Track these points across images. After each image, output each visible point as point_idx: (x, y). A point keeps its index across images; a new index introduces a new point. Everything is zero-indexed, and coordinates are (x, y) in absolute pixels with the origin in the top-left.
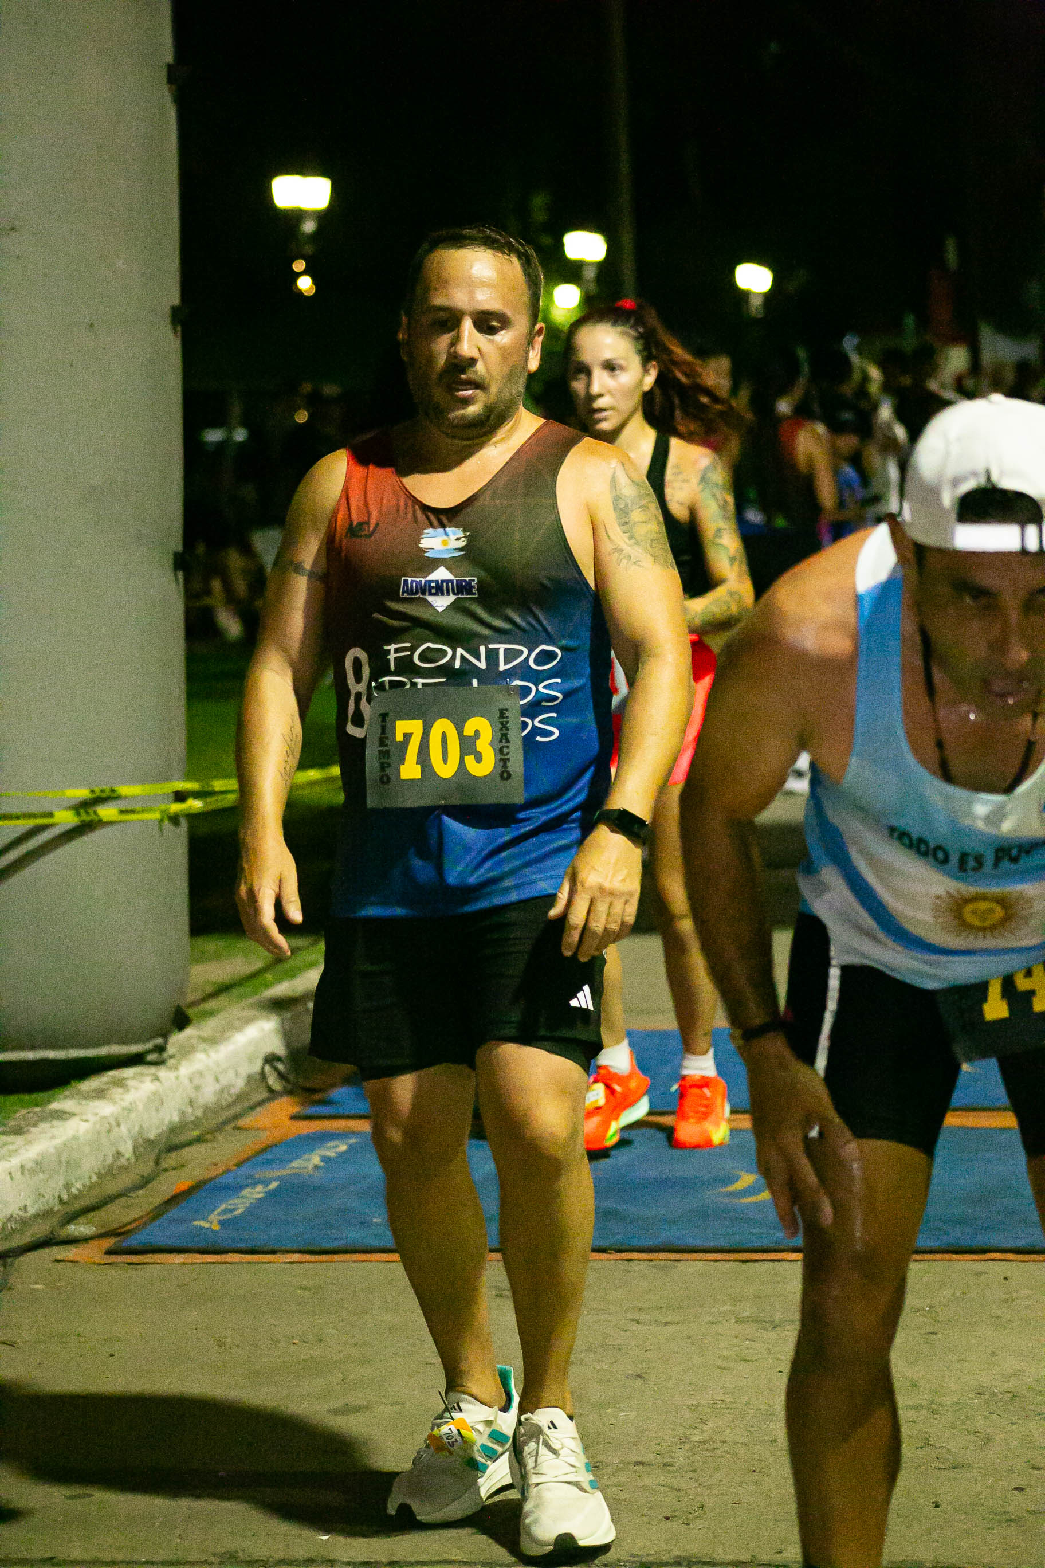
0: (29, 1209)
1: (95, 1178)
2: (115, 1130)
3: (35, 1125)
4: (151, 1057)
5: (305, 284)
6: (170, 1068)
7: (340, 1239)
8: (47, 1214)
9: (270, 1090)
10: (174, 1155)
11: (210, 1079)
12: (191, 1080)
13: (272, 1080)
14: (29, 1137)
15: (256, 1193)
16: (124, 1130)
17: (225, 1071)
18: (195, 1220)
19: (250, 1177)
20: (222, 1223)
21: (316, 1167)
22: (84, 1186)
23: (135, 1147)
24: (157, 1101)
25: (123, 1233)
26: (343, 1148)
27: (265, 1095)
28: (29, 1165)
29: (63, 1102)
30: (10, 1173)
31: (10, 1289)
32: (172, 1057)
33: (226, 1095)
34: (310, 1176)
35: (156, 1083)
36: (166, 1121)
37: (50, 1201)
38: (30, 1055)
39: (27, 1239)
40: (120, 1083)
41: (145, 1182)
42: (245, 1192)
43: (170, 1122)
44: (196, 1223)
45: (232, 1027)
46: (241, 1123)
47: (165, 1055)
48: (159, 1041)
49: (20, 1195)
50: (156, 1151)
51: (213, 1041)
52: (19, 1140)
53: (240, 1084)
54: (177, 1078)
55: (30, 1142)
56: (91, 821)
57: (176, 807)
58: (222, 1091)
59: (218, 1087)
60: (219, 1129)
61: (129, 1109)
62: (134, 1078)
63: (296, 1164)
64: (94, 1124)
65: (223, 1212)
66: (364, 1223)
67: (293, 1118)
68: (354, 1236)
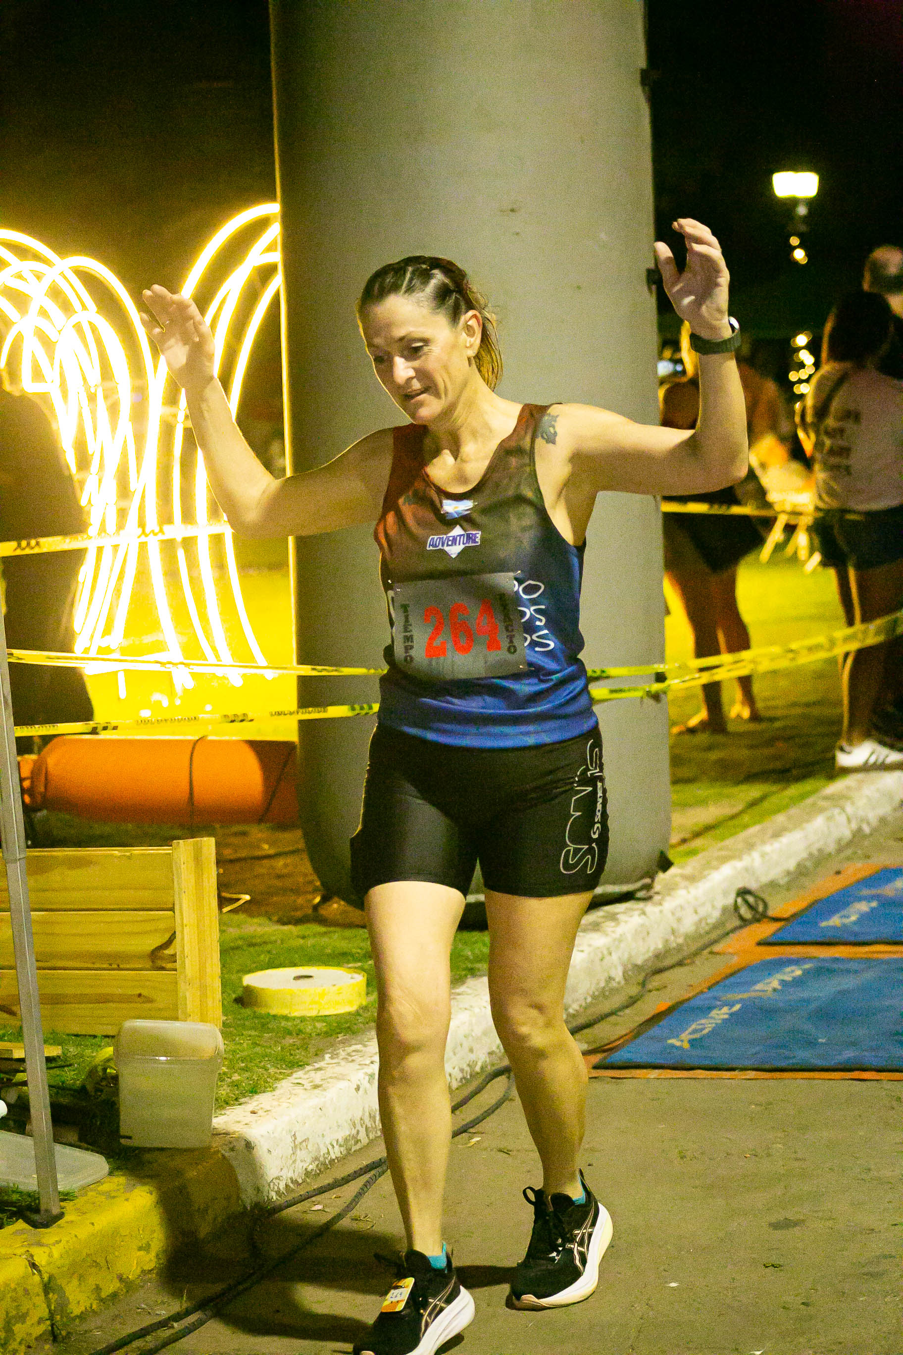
1: (589, 1000)
2: (607, 958)
4: (640, 894)
5: (799, 255)
6: (655, 904)
7: (789, 1058)
9: (741, 918)
10: (657, 977)
11: (690, 911)
12: (673, 914)
13: (744, 911)
15: (722, 1014)
16: (615, 957)
17: (703, 904)
18: (670, 1038)
19: (719, 999)
20: (691, 1042)
21: (775, 990)
22: (581, 1006)
23: (625, 973)
24: (644, 932)
25: (611, 1049)
26: (798, 973)
27: (738, 923)
31: (511, 1100)
32: (657, 893)
33: (703, 924)
34: (769, 998)
35: (643, 917)
36: (652, 949)
40: (613, 917)
41: (632, 1002)
42: (714, 1013)
43: (656, 949)
44: (670, 1041)
45: (709, 866)
46: (717, 948)
47: (651, 893)
48: (647, 881)
50: (643, 974)
51: (692, 879)
53: (715, 915)
54: (661, 912)
57: (656, 686)
58: (700, 921)
59: (696, 918)
60: (696, 954)
61: (620, 940)
62: (624, 913)
63: (759, 987)
64: (589, 953)
65: (695, 1031)
66: (811, 1043)
67: (759, 944)
68: (803, 1055)
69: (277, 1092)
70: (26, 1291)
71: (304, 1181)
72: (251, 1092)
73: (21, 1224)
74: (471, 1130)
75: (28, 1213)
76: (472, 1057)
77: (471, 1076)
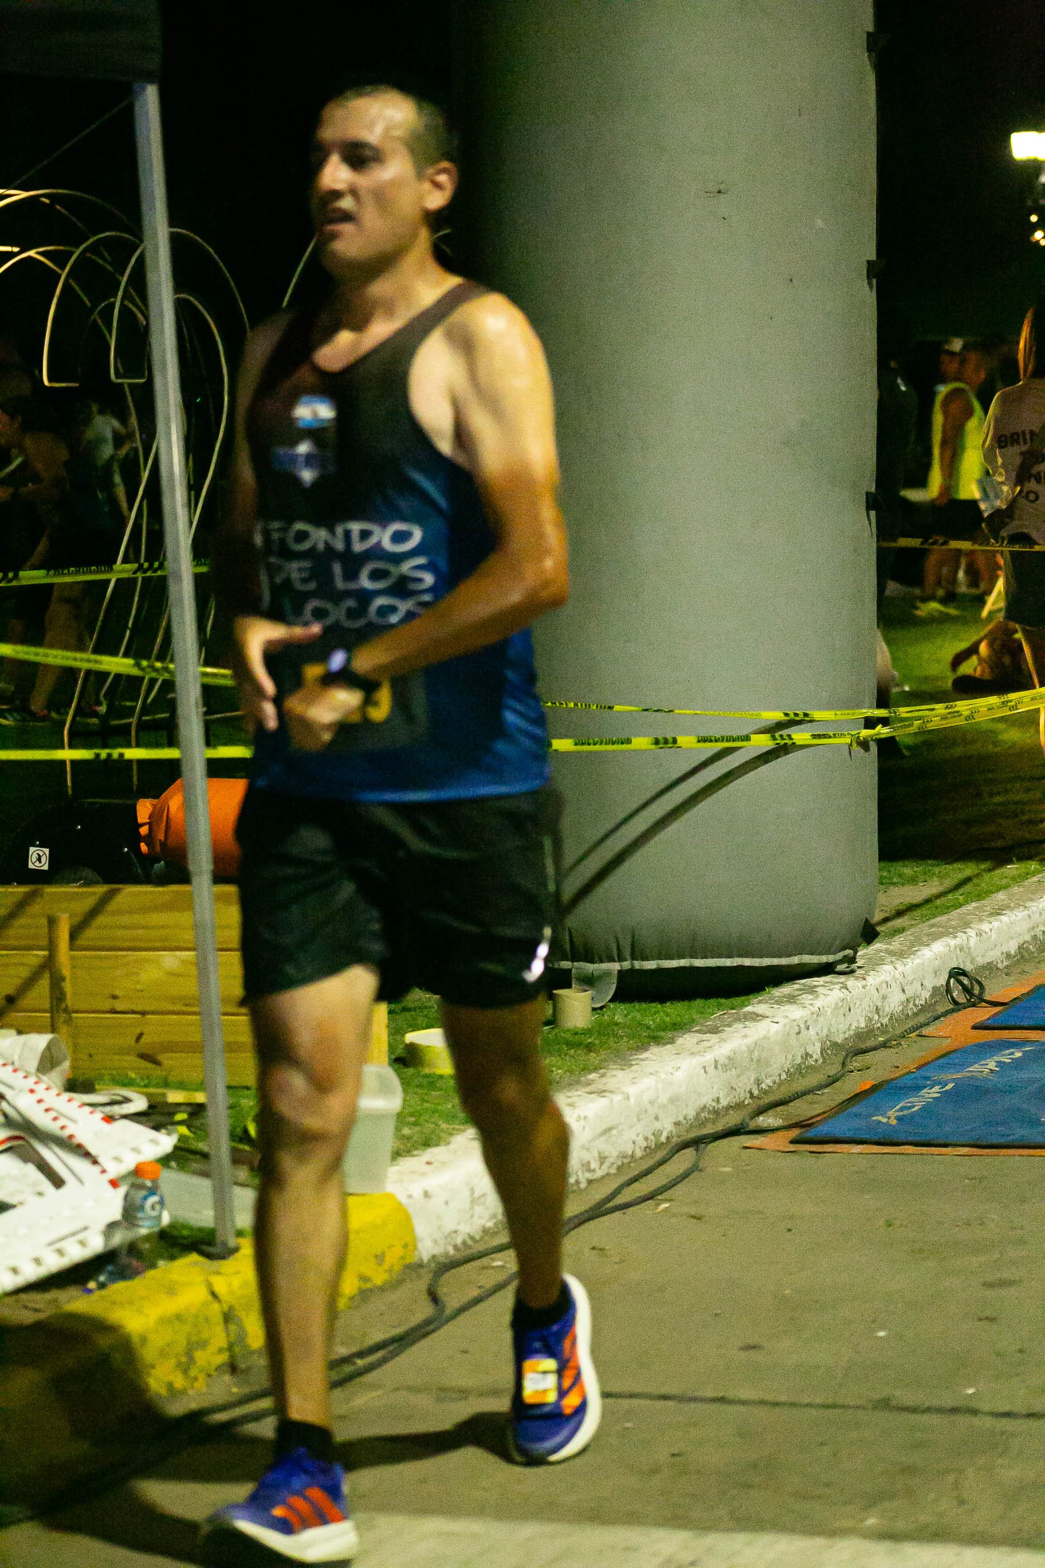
0: (721, 1101)
1: (784, 1076)
2: (804, 1032)
3: (729, 1025)
4: (840, 968)
6: (857, 978)
7: (1007, 1135)
8: (739, 1106)
9: (955, 1002)
10: (860, 1058)
11: (896, 989)
12: (878, 990)
13: (957, 994)
14: (723, 1035)
15: (935, 1092)
16: (812, 1031)
17: (911, 983)
18: (875, 1116)
19: (927, 1078)
20: (899, 1119)
21: (992, 1071)
22: (774, 1083)
23: (823, 1049)
24: (845, 1008)
25: (810, 1125)
26: (1018, 1054)
27: (950, 1006)
28: (722, 1061)
29: (757, 1005)
30: (704, 1067)
31: (701, 1170)
32: (861, 968)
33: (911, 1005)
34: (986, 1080)
35: (844, 990)
36: (854, 1027)
37: (742, 1095)
38: (728, 962)
39: (720, 1127)
40: (811, 990)
41: (832, 1081)
42: (924, 1092)
43: (858, 1027)
44: (874, 1118)
45: (920, 942)
46: (925, 1031)
47: (854, 966)
48: (849, 952)
49: (713, 1088)
50: (844, 1053)
51: (901, 955)
52: (714, 1038)
53: (926, 995)
54: (864, 987)
55: (724, 1040)
56: (786, 744)
57: (865, 733)
58: (908, 1001)
59: (903, 998)
60: (902, 1036)
61: (819, 1014)
62: (824, 986)
63: (975, 1068)
64: (785, 1025)
65: (902, 1109)
66: (1034, 1122)
67: (974, 1028)
68: (1021, 1132)
69: (452, 1147)
70: (207, 1320)
71: (482, 1239)
72: (424, 1145)
73: (194, 1257)
74: (659, 1197)
75: (204, 1247)
76: (658, 1125)
77: (656, 1145)
